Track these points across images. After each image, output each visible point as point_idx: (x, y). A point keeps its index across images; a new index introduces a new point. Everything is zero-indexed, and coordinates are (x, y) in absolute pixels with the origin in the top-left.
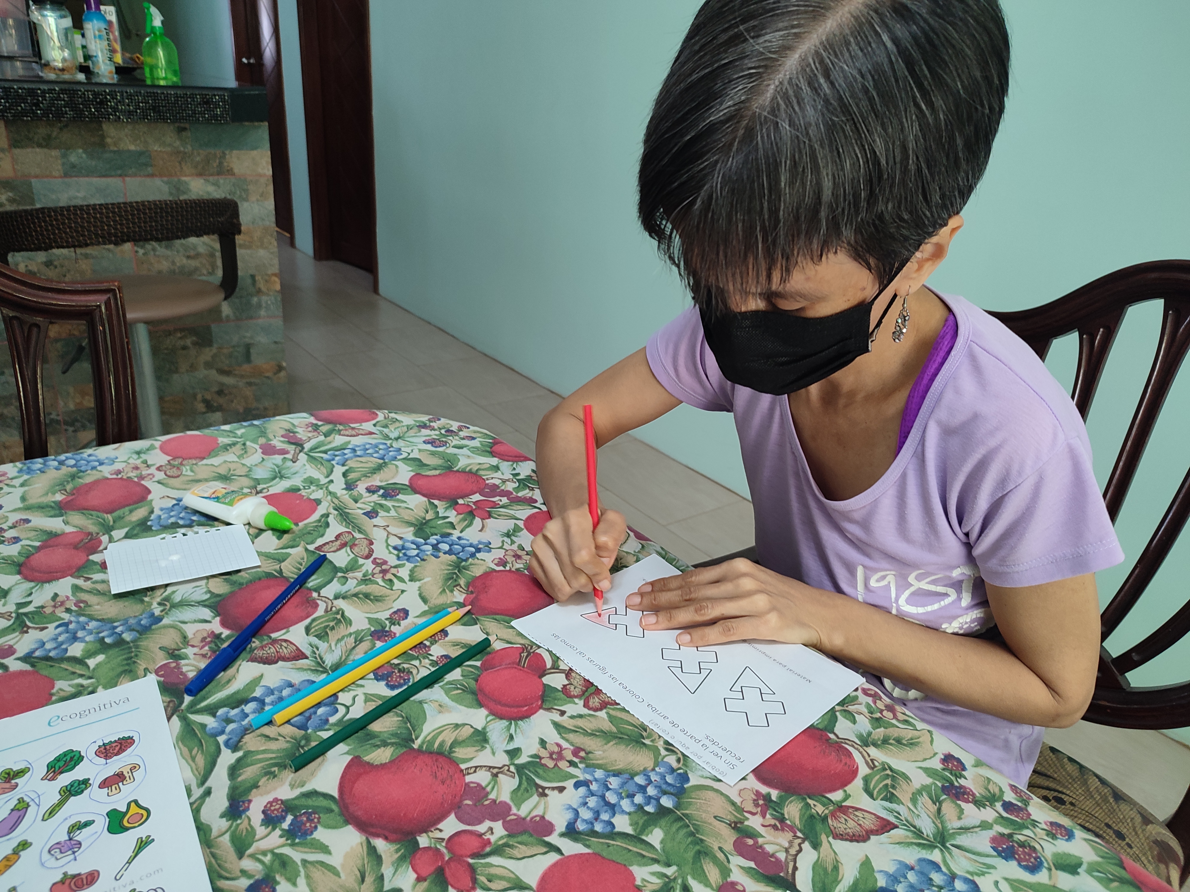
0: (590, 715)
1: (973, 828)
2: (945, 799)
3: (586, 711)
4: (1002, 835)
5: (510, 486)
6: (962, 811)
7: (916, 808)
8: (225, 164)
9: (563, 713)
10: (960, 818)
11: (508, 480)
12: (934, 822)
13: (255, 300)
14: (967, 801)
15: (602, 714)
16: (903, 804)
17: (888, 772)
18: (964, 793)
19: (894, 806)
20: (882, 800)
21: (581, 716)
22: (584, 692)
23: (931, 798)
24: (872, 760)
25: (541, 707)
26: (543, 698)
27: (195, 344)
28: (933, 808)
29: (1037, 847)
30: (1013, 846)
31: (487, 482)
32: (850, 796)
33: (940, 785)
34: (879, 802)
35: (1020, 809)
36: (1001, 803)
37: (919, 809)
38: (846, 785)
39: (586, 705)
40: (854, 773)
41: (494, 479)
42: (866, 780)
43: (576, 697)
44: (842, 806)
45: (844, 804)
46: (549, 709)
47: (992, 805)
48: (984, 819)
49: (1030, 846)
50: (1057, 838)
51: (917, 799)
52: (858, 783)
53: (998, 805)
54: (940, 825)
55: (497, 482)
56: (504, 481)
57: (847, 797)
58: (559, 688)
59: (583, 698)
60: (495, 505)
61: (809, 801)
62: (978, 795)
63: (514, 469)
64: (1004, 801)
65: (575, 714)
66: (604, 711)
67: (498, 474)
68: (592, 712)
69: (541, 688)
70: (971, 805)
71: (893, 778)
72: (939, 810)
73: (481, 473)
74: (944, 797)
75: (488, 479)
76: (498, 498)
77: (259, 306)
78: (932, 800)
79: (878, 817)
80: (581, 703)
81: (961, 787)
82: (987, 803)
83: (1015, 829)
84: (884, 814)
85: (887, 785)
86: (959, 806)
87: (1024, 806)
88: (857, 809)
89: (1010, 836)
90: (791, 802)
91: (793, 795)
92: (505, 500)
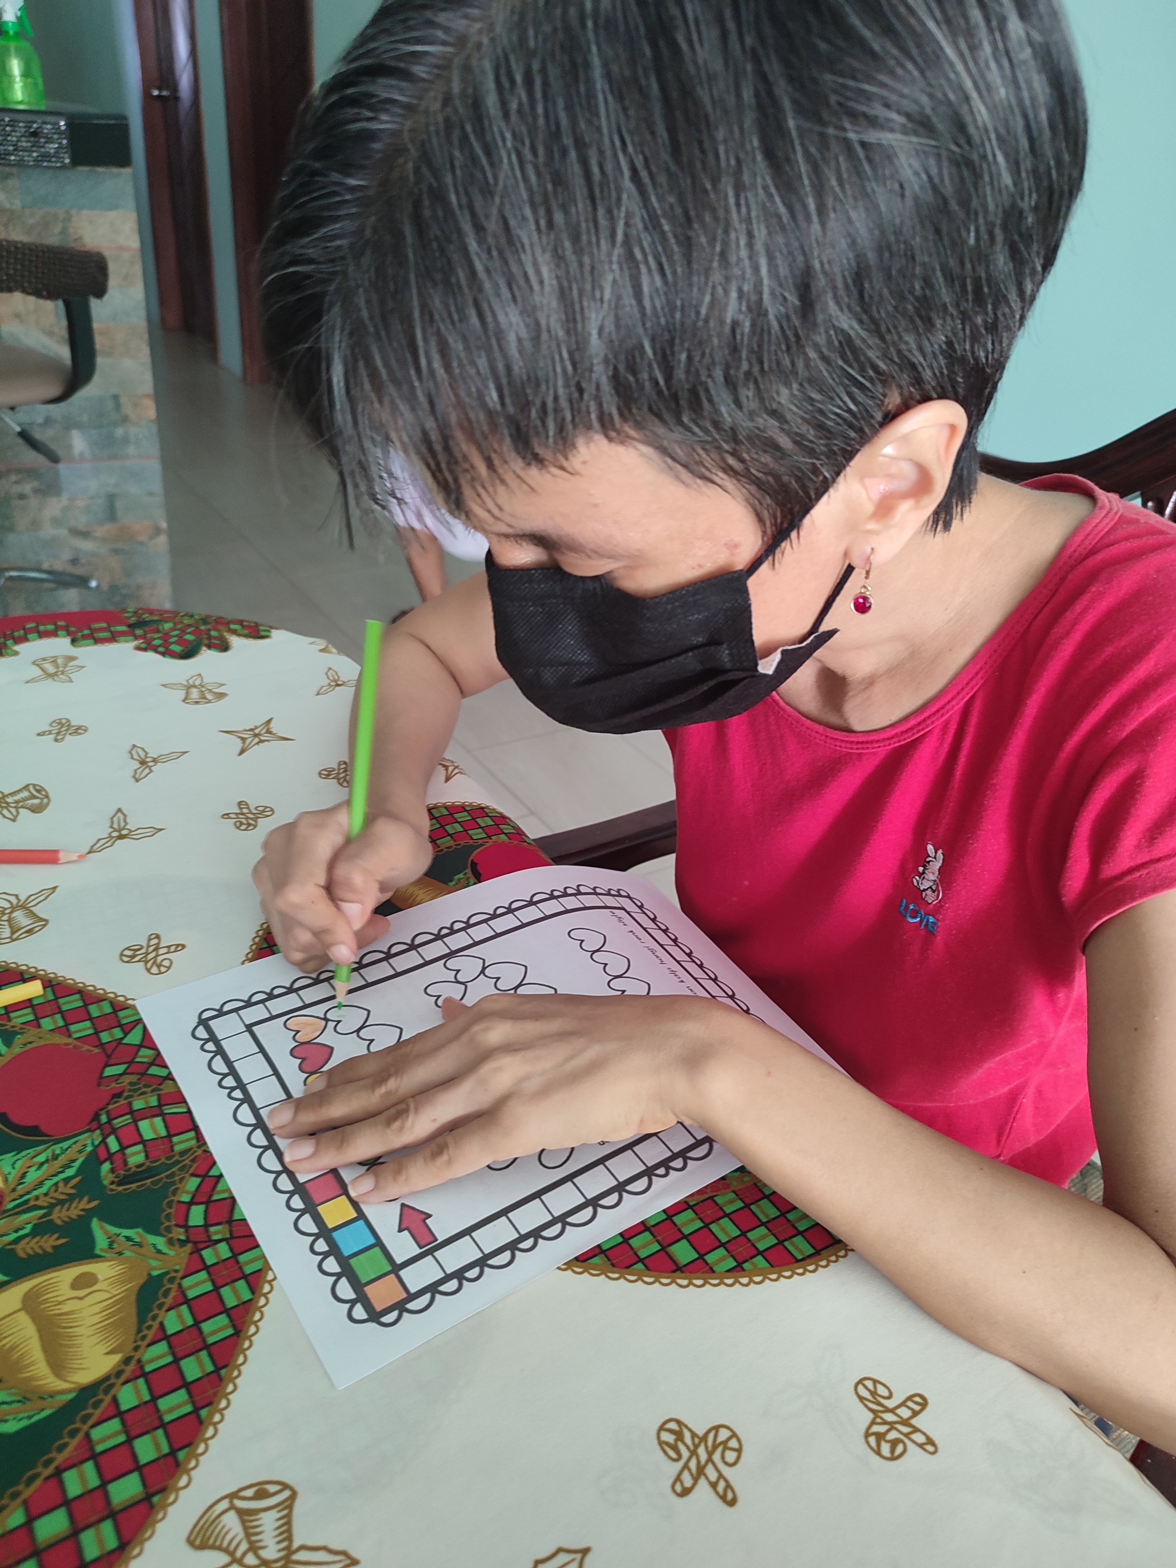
8: (71, 230)
13: (119, 432)
27: (37, 491)
77: (126, 440)
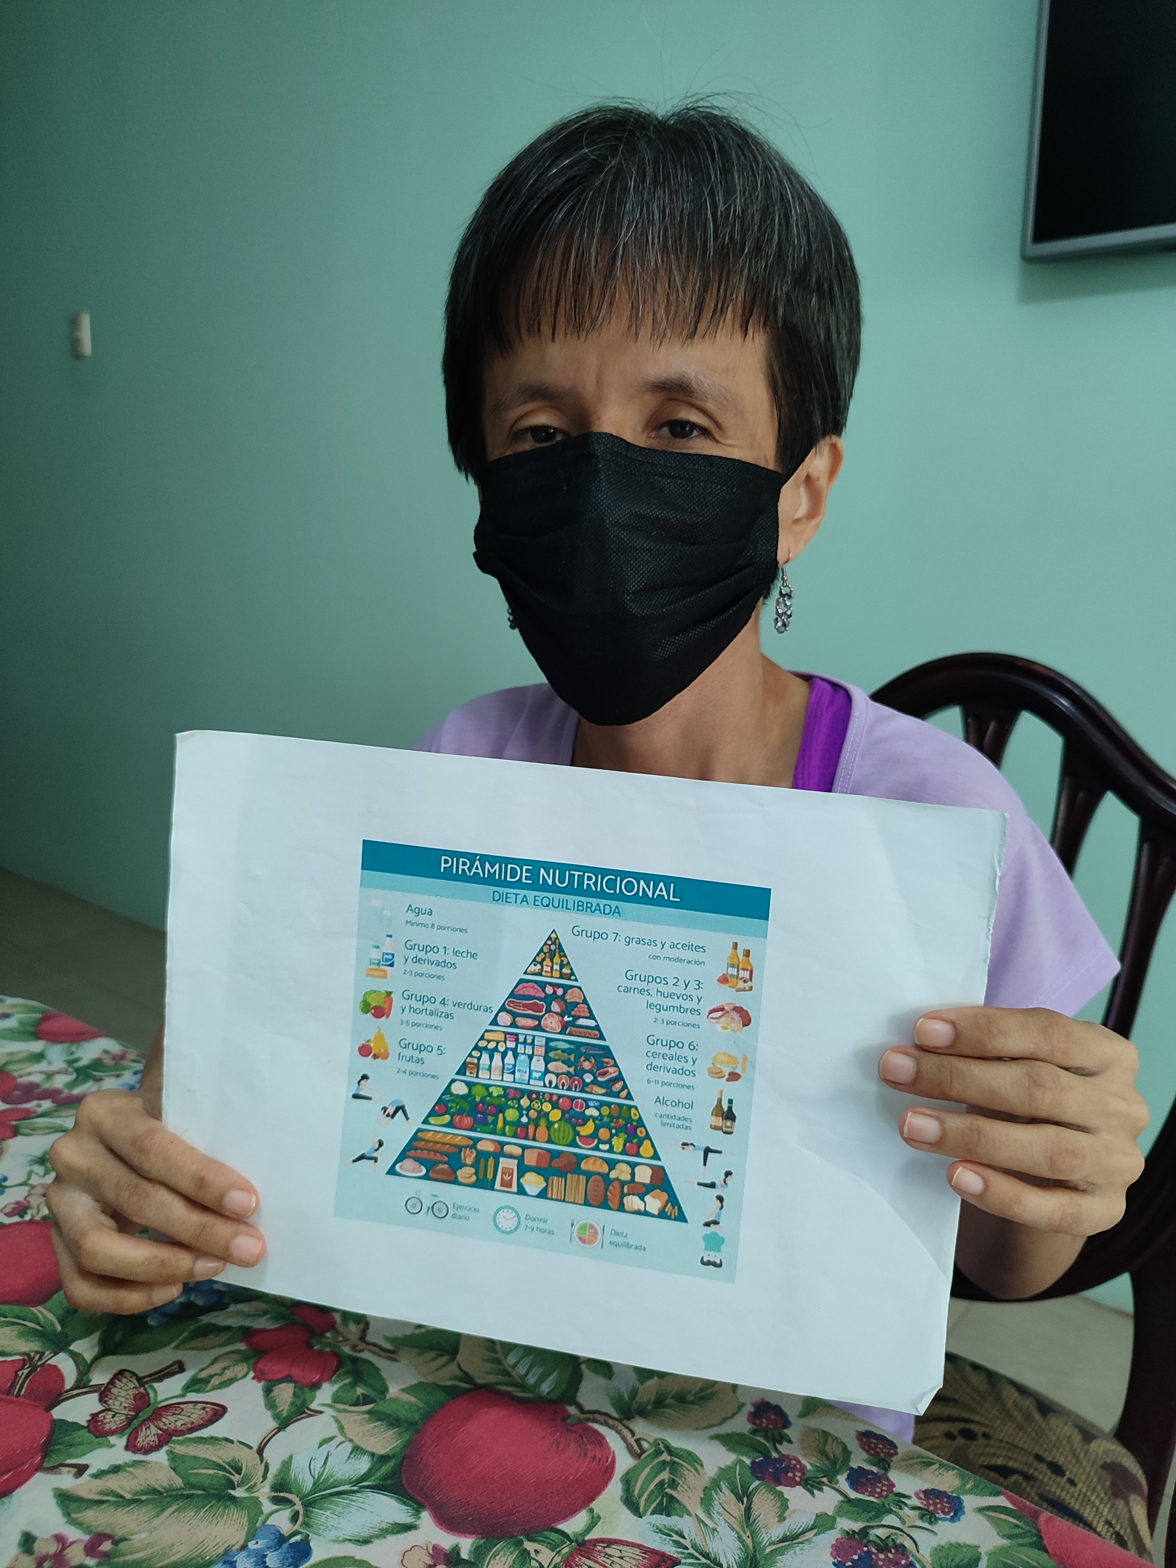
0: (135, 1464)
1: (803, 1533)
2: (757, 1488)
3: (130, 1457)
4: (850, 1535)
5: (59, 1082)
6: (784, 1503)
7: (710, 1516)
9: (81, 1470)
10: (782, 1519)
11: (59, 1072)
12: (740, 1538)
14: (792, 1484)
15: (160, 1457)
16: (689, 1514)
17: (665, 1457)
18: (787, 1470)
19: (674, 1521)
20: (653, 1513)
21: (116, 1469)
22: (130, 1420)
23: (734, 1491)
24: (638, 1441)
25: (39, 1468)
26: (46, 1450)
28: (738, 1509)
29: (908, 1543)
30: (869, 1553)
31: (20, 1080)
32: (599, 1517)
33: (748, 1461)
34: (649, 1518)
35: (877, 1478)
36: (845, 1475)
37: (715, 1516)
38: (593, 1499)
39: (130, 1446)
40: (608, 1472)
41: (33, 1074)
42: (628, 1481)
43: (112, 1433)
44: (584, 1543)
45: (587, 1538)
46: (53, 1469)
47: (832, 1481)
48: (820, 1510)
49: (896, 1546)
50: (937, 1519)
51: (712, 1500)
52: (614, 1489)
53: (842, 1480)
54: (749, 1541)
55: (36, 1079)
56: (49, 1076)
57: (595, 1520)
58: (84, 1423)
59: (128, 1431)
60: (28, 1115)
61: (529, 1546)
62: (809, 1467)
63: (72, 1053)
64: (851, 1469)
65: (105, 1467)
66: (165, 1448)
67: (43, 1066)
68: (139, 1457)
69: (46, 1429)
70: (799, 1489)
71: (673, 1467)
72: (748, 1510)
73: (11, 1067)
74: (757, 1483)
75: (21, 1076)
76: (35, 1103)
78: (736, 1495)
79: (646, 1551)
80: (119, 1442)
81: (783, 1458)
82: (825, 1480)
83: (870, 1519)
84: (656, 1542)
85: (661, 1483)
86: (780, 1495)
87: (882, 1472)
88: (610, 1542)
89: (864, 1532)
90: (494, 1556)
91: (500, 1538)
92: (47, 1104)
